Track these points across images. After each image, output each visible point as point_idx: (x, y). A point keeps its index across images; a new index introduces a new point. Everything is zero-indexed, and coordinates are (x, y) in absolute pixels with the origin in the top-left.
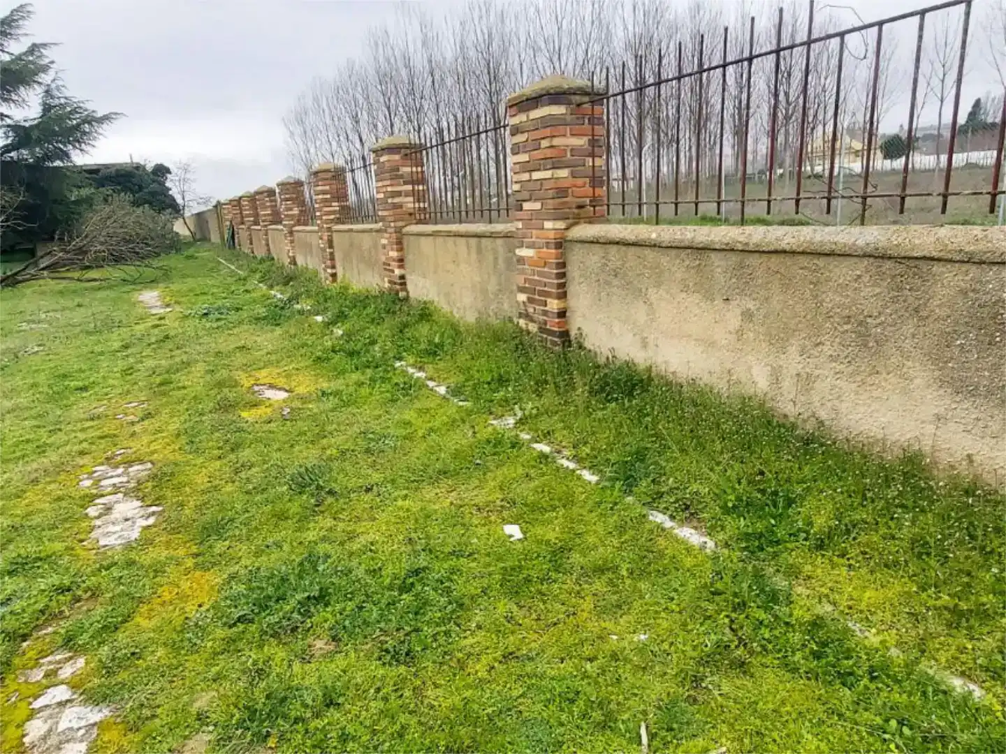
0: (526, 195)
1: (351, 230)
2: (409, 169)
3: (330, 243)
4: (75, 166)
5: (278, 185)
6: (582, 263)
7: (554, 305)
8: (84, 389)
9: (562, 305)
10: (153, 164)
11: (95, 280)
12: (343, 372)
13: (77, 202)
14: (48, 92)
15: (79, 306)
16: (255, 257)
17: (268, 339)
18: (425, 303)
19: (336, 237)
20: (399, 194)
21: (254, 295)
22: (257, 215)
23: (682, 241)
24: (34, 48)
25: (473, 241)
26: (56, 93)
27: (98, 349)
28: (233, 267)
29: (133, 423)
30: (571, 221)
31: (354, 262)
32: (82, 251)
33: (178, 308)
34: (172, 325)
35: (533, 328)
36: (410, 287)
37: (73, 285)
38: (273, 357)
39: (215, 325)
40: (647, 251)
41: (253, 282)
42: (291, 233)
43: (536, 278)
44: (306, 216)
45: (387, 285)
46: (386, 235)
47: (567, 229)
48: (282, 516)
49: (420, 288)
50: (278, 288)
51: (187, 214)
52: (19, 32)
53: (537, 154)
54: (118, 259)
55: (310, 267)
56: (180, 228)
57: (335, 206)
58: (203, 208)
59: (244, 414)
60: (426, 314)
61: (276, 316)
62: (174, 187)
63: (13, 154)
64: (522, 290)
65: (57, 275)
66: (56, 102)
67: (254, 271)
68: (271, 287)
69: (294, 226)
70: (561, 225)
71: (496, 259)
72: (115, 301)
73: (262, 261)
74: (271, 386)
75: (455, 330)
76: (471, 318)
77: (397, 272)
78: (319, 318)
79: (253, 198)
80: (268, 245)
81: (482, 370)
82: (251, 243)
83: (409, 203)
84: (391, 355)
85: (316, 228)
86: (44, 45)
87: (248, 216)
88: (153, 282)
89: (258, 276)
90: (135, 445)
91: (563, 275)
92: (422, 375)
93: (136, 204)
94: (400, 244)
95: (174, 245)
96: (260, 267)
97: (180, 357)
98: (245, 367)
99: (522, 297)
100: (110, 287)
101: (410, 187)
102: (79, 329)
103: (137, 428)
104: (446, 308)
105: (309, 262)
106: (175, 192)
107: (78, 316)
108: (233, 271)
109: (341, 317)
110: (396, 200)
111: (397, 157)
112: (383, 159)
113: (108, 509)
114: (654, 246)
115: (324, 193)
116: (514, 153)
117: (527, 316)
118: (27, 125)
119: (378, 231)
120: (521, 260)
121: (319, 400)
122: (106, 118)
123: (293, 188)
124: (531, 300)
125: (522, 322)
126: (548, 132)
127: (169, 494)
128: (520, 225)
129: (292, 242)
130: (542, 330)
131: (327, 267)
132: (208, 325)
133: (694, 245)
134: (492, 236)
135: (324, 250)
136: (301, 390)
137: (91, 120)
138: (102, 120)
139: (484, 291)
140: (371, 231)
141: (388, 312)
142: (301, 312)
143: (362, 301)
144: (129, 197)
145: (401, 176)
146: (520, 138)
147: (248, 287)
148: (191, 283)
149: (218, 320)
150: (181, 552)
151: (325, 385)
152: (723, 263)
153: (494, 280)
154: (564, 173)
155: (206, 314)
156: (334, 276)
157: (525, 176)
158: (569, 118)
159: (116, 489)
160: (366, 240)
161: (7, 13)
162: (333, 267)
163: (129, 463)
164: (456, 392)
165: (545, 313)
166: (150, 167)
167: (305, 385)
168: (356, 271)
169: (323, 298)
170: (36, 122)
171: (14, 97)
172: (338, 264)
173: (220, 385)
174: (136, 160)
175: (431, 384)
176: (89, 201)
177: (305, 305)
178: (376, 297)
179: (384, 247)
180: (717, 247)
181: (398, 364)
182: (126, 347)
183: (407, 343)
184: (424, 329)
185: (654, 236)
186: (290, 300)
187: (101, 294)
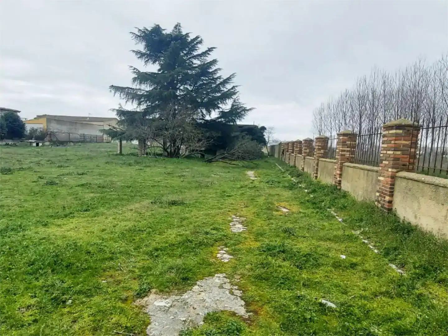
0: (384, 158)
1: (325, 161)
2: (350, 142)
3: (317, 165)
4: (237, 125)
5: (303, 140)
6: (400, 185)
7: (387, 198)
8: (229, 196)
9: (391, 199)
10: (261, 126)
11: (234, 164)
12: (309, 208)
13: (234, 137)
14: (234, 101)
15: (229, 172)
16: (289, 165)
17: (287, 194)
18: (346, 192)
19: (320, 163)
20: (344, 151)
21: (285, 179)
22: (293, 150)
23: (432, 182)
24: (233, 87)
25: (366, 172)
26: (237, 101)
27: (234, 186)
28: (280, 168)
29: (242, 208)
30: (399, 170)
31: (325, 173)
32: (233, 154)
33: (259, 178)
34: (256, 184)
35: (380, 205)
36: (342, 185)
37: (228, 165)
38: (287, 199)
39: (270, 186)
40: (421, 184)
41: (287, 174)
42: (304, 158)
43: (383, 188)
44: (310, 154)
45: (334, 183)
46: (337, 165)
47: (397, 172)
48: (278, 236)
49: (345, 186)
50: (295, 178)
51: (268, 145)
52: (231, 82)
53: (390, 145)
54: (243, 159)
55: (309, 172)
56: (265, 150)
57: (322, 151)
58: (274, 144)
59: (274, 212)
60: (345, 195)
61: (291, 187)
62: (266, 135)
63: (220, 120)
64: (378, 191)
65: (224, 161)
66: (236, 104)
67: (287, 170)
68: (292, 177)
69: (306, 156)
70: (395, 170)
71: (372, 180)
72: (240, 172)
73: (292, 167)
74: (284, 208)
75: (354, 202)
76: (360, 199)
77: (338, 179)
78: (306, 191)
79: (293, 143)
80: (295, 161)
81: (356, 216)
82: (289, 160)
83: (347, 155)
84: (327, 206)
85: (313, 158)
86: (236, 86)
87: (290, 149)
88: (252, 169)
89: (289, 172)
90: (242, 213)
91: (393, 188)
92: (335, 214)
93: (252, 140)
94: (341, 169)
95: (261, 156)
96: (290, 169)
97: (257, 193)
98: (277, 200)
99: (378, 194)
100: (238, 168)
101: (349, 149)
102: (228, 179)
103: (243, 209)
104: (353, 195)
105: (308, 170)
106: (266, 137)
107: (228, 175)
108: (280, 169)
109: (314, 191)
110: (343, 153)
111: (346, 138)
112: (340, 138)
113: (235, 225)
114: (423, 182)
115: (319, 146)
116: (383, 144)
117: (379, 202)
118: (226, 111)
119: (335, 163)
120: (379, 181)
121: (298, 214)
122: (250, 109)
123: (309, 142)
124: (380, 196)
125: (376, 203)
126: (394, 138)
127: (250, 225)
128: (381, 168)
129: (304, 162)
130: (382, 207)
131: (314, 173)
132: (268, 185)
133: (435, 184)
134: (372, 171)
135: (314, 167)
136: (294, 210)
137: (245, 110)
138: (248, 110)
139: (367, 190)
140: (332, 162)
141: (332, 193)
142: (300, 187)
143: (324, 187)
144: (251, 137)
145: (347, 145)
146: (385, 139)
147: (284, 176)
148: (265, 171)
149: (271, 184)
150: (251, 237)
151: (301, 211)
152: (443, 192)
153: (370, 187)
154: (399, 153)
155: (268, 182)
156: (316, 177)
157: (385, 152)
158: (403, 135)
159: (237, 221)
160: (330, 166)
161: (229, 76)
162: (317, 173)
163: (240, 216)
164: (344, 221)
165: (384, 201)
166: (260, 126)
167: (295, 209)
168: (324, 176)
169: (311, 183)
170: (228, 111)
171: (225, 102)
172: (319, 173)
173: (269, 203)
174: (255, 124)
175: (337, 217)
176: (237, 137)
177: (303, 185)
178: (328, 187)
179: (335, 169)
180: (441, 185)
181: (328, 210)
182: (242, 187)
183: (334, 204)
184: (342, 200)
185: (423, 179)
186: (298, 183)
187: (236, 170)
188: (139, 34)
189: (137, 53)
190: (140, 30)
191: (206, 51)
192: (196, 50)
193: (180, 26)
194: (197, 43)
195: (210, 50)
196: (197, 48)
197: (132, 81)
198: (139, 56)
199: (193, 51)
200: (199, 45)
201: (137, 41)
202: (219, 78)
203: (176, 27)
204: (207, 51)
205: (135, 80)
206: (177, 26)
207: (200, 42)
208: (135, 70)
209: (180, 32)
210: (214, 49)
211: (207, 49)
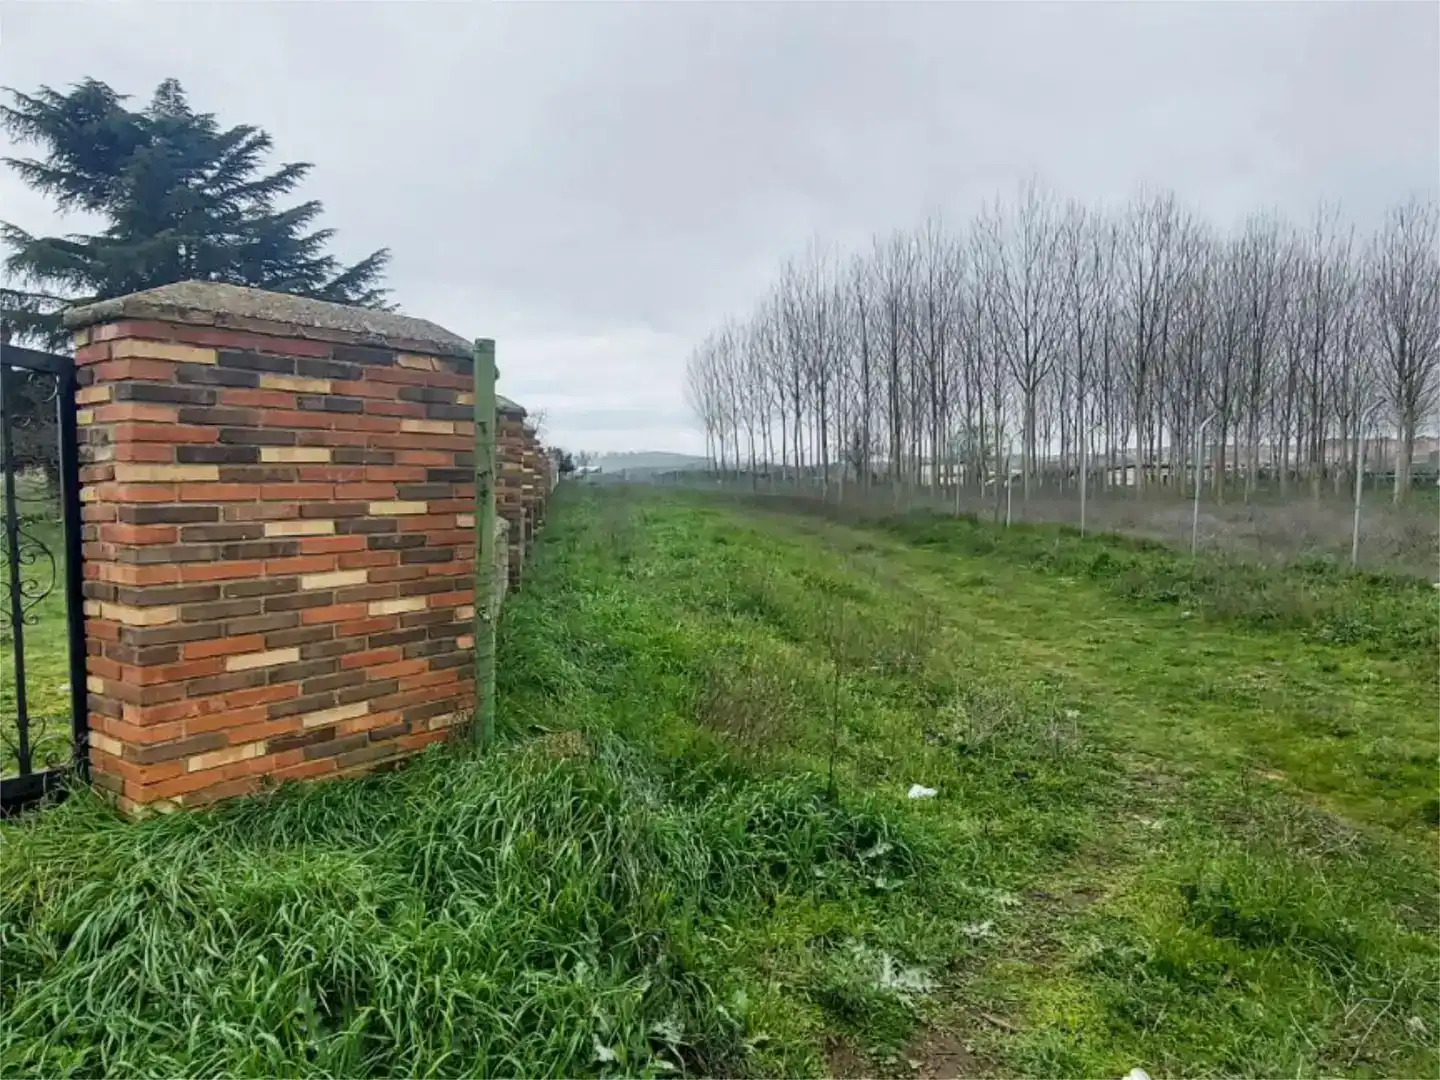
188: (20, 109)
189: (27, 167)
190: (20, 96)
191: (281, 175)
192: (251, 167)
193: (178, 89)
194: (251, 146)
195: (294, 170)
196: (252, 162)
197: (6, 267)
198: (35, 179)
199: (239, 171)
200: (259, 153)
201: (18, 134)
202: (328, 261)
203: (164, 90)
204: (284, 174)
205: (15, 263)
206: (166, 86)
207: (263, 141)
208: (10, 233)
209: (182, 108)
210: (305, 169)
211: (284, 168)
